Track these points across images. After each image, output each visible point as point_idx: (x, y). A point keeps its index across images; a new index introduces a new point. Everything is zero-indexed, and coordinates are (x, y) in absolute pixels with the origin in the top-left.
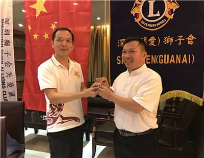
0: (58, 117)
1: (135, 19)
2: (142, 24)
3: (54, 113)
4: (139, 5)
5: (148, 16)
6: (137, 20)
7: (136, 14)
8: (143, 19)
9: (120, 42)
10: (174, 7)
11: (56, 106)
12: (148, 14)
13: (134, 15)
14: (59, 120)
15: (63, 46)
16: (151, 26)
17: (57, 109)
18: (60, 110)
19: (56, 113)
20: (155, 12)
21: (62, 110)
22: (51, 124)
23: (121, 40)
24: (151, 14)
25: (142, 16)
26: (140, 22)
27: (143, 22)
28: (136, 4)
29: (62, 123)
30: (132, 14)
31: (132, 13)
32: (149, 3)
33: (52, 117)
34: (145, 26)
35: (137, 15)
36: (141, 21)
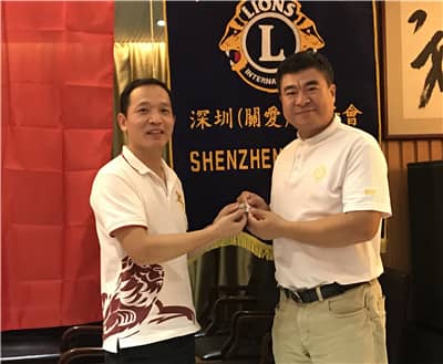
0: (151, 306)
1: (232, 63)
2: (247, 77)
3: (140, 296)
4: (239, 31)
5: (261, 59)
6: (236, 67)
7: (232, 52)
8: (249, 66)
9: (196, 117)
10: (315, 44)
11: (144, 278)
12: (260, 55)
13: (228, 54)
14: (154, 313)
15: (153, 123)
16: (268, 81)
17: (146, 285)
18: (154, 287)
19: (145, 295)
20: (274, 52)
21: (160, 288)
22: (131, 326)
23: (199, 113)
24: (266, 56)
25: (246, 58)
26: (243, 71)
27: (248, 72)
28: (232, 30)
29: (161, 320)
30: (224, 52)
31: (222, 48)
32: (260, 31)
33: (132, 308)
34: (254, 82)
35: (235, 55)
36: (245, 70)
